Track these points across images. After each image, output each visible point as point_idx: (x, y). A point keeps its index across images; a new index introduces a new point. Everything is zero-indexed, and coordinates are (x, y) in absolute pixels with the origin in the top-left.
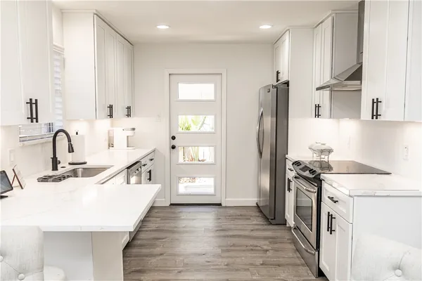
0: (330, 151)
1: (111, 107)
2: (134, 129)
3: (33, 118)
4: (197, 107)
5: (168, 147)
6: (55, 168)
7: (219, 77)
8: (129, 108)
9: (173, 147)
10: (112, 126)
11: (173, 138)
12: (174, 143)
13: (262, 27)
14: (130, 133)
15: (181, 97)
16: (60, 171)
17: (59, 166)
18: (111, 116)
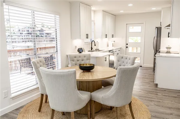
0: (170, 48)
1: (106, 35)
2: (114, 41)
3: (87, 38)
4: (135, 34)
5: (125, 47)
6: (92, 50)
7: (143, 24)
8: (113, 35)
9: (127, 47)
10: (109, 40)
11: (127, 44)
12: (127, 46)
13: (153, 9)
14: (113, 42)
15: (130, 31)
16: (93, 50)
17: (93, 49)
18: (106, 37)
